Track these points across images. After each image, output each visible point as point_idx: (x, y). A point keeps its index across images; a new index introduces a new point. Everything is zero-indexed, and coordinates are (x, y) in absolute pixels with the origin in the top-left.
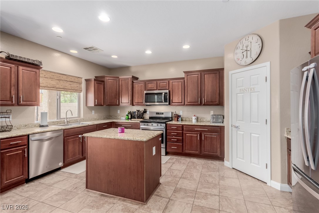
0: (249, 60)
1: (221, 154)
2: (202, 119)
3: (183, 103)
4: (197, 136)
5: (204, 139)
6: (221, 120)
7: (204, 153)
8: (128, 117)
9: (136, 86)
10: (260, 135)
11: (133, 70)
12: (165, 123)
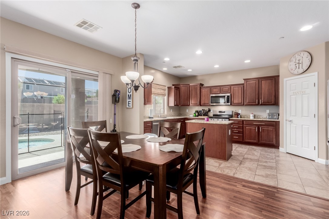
0: (301, 71)
1: (276, 143)
2: (258, 117)
3: (242, 104)
4: (256, 129)
5: (262, 131)
6: (277, 117)
7: (261, 142)
8: (196, 115)
9: (203, 90)
10: (309, 126)
11: (199, 78)
12: (229, 119)
